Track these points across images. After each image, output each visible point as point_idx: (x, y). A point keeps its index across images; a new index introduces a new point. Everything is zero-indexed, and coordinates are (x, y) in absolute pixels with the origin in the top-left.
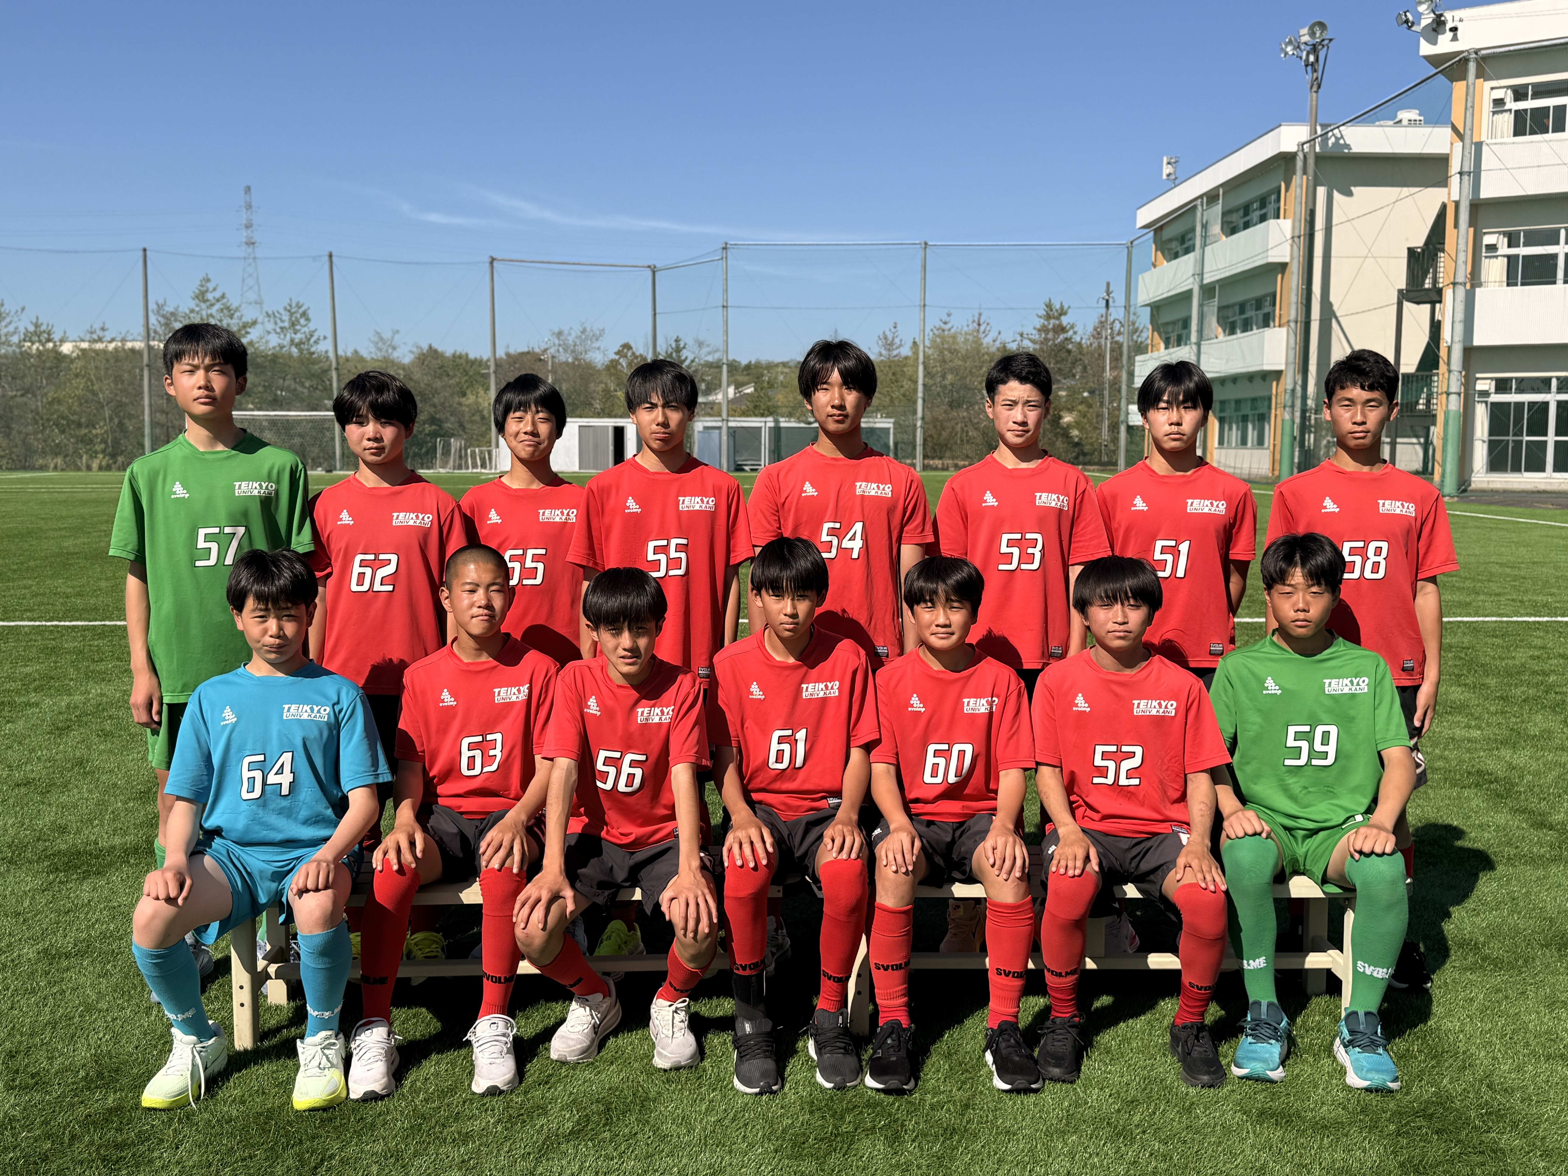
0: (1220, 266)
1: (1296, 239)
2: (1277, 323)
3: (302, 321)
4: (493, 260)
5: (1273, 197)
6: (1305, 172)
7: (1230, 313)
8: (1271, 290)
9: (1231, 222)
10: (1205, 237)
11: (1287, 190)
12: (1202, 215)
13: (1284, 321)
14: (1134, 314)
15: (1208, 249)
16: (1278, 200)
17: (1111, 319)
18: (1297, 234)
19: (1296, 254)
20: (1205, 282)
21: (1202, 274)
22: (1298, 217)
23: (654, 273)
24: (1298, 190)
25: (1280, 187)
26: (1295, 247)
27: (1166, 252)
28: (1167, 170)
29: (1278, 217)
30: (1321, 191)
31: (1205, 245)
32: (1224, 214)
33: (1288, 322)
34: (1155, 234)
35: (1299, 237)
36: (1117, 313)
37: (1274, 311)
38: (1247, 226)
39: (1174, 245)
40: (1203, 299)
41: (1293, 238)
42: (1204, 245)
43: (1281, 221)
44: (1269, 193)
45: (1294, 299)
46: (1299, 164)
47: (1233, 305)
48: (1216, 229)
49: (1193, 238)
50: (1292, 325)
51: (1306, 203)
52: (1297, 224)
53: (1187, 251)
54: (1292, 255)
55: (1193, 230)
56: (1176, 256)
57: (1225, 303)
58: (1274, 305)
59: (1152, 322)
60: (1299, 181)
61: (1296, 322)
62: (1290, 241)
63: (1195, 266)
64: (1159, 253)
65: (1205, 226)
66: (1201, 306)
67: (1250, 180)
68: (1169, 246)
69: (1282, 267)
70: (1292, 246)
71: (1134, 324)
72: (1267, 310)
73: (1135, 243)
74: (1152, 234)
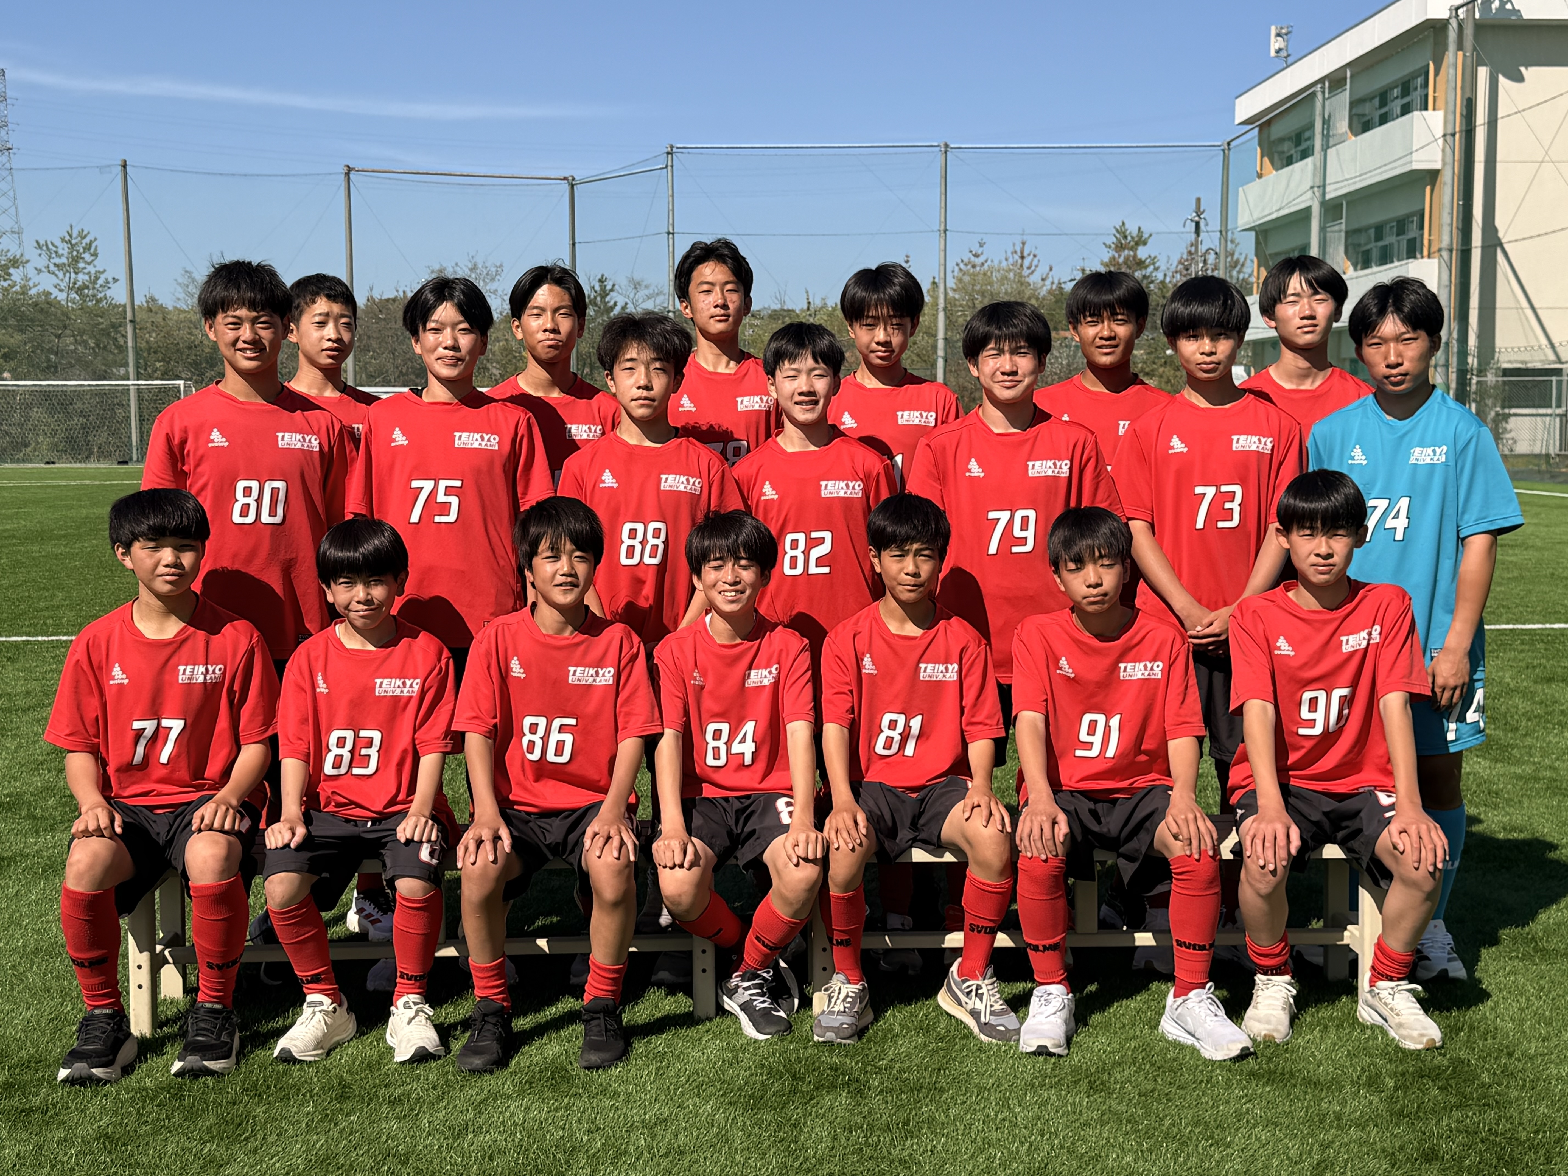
0: (1347, 177)
1: (1449, 138)
2: (1425, 252)
3: (87, 256)
4: (349, 170)
5: (1420, 81)
6: (1460, 46)
7: (1362, 239)
8: (1416, 208)
9: (1364, 115)
10: (1326, 137)
11: (1437, 74)
12: (1324, 107)
13: (1434, 248)
14: (1232, 241)
15: (1331, 152)
16: (1426, 84)
17: (1202, 249)
18: (1450, 131)
19: (1449, 159)
20: (1328, 197)
21: (1324, 186)
22: (1451, 108)
23: (572, 186)
24: (1452, 71)
25: (1428, 65)
26: (1448, 151)
27: (1276, 156)
28: (1276, 44)
29: (1426, 109)
30: (1483, 73)
31: (1328, 147)
32: (1353, 104)
33: (1440, 250)
34: (1260, 132)
35: (1453, 135)
36: (1210, 240)
37: (1422, 236)
38: (1384, 120)
39: (1286, 146)
40: (1325, 222)
41: (1444, 135)
42: (1326, 147)
43: (1429, 114)
44: (1414, 76)
45: (1446, 219)
46: (1452, 35)
47: (1366, 229)
48: (1342, 125)
49: (1311, 138)
50: (1445, 254)
51: (1462, 88)
52: (1451, 117)
53: (1305, 154)
54: (1443, 160)
55: (1311, 126)
56: (1289, 161)
57: (1356, 226)
58: (1421, 227)
59: (1257, 255)
60: (1453, 59)
61: (1451, 251)
62: (1441, 141)
63: (1314, 175)
64: (1266, 159)
65: (1326, 122)
66: (1323, 229)
67: (1387, 58)
68: (1280, 149)
69: (1433, 176)
70: (1443, 151)
71: (1232, 255)
72: (1411, 235)
73: (1233, 144)
74: (1256, 130)
